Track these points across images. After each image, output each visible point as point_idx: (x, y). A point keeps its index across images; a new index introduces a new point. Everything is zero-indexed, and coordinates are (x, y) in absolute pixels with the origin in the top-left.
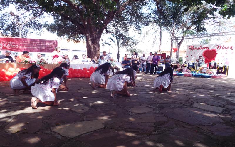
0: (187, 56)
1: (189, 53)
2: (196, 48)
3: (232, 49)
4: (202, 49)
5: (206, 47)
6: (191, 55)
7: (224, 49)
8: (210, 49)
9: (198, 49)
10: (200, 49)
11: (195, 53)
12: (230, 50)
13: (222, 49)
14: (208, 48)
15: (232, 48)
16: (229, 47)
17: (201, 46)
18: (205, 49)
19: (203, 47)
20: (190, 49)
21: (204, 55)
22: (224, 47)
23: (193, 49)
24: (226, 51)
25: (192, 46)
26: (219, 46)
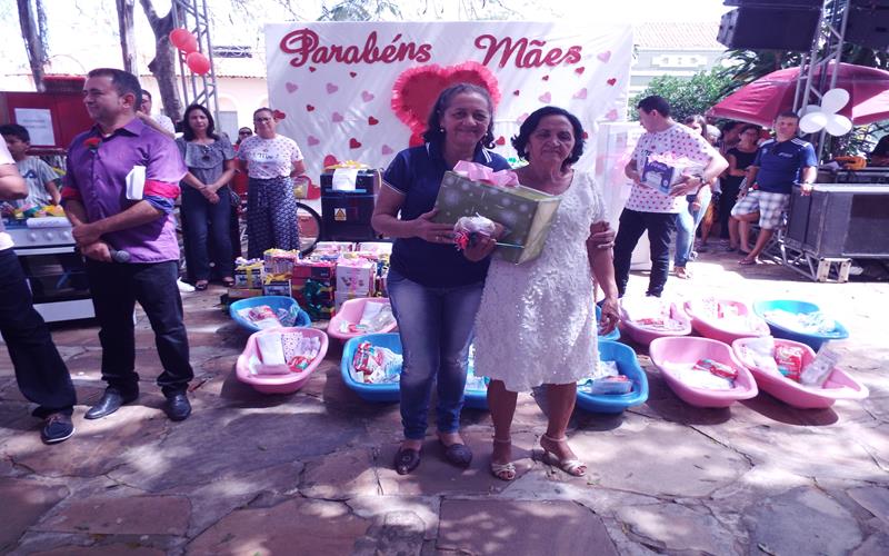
1: (291, 88)
2: (337, 50)
3: (578, 65)
4: (385, 58)
5: (412, 45)
6: (310, 108)
7: (527, 65)
8: (442, 60)
9: (355, 60)
10: (365, 56)
11: (331, 89)
12: (563, 72)
13: (518, 64)
14: (425, 49)
15: (578, 58)
16: (559, 51)
17: (373, 36)
18: (401, 56)
19: (390, 43)
20: (297, 59)
21: (401, 104)
22: (529, 49)
23: (314, 60)
24: (546, 78)
25: (306, 31)
26: (498, 43)
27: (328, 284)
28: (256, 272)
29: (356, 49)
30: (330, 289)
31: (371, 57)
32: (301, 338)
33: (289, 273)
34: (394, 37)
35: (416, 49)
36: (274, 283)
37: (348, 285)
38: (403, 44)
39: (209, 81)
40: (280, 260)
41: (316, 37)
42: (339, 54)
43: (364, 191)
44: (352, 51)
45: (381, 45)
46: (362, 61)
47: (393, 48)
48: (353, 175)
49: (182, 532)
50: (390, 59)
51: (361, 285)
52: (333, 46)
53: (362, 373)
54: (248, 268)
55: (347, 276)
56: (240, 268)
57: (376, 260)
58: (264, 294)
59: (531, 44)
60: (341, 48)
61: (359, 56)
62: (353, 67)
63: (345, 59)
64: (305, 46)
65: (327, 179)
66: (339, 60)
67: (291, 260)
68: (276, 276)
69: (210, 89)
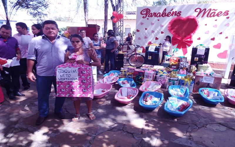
0: (138, 31)
1: (142, 24)
2: (155, 14)
3: (227, 16)
4: (168, 16)
6: (146, 29)
7: (210, 16)
8: (184, 16)
9: (160, 16)
10: (162, 15)
11: (152, 24)
12: (223, 18)
13: (207, 16)
14: (180, 13)
15: (228, 14)
16: (221, 12)
17: (165, 10)
18: (172, 15)
19: (170, 11)
20: (144, 16)
21: (171, 28)
22: (212, 12)
23: (149, 17)
24: (216, 20)
25: (148, 9)
26: (202, 10)
27: (142, 76)
28: (125, 72)
29: (160, 13)
30: (143, 78)
31: (164, 15)
32: (132, 90)
33: (133, 73)
34: (171, 10)
35: (177, 13)
36: (129, 75)
37: (147, 77)
38: (173, 12)
39: (122, 22)
40: (131, 69)
41: (150, 10)
42: (155, 15)
43: (157, 52)
44: (159, 14)
45: (167, 12)
46: (161, 16)
47: (170, 13)
48: (154, 47)
49: (95, 133)
50: (169, 16)
51: (151, 77)
52: (154, 13)
53: (145, 101)
54: (123, 71)
55: (147, 75)
56: (121, 70)
57: (156, 71)
58: (126, 77)
59: (213, 10)
60: (156, 13)
61: (161, 15)
62: (159, 18)
63: (157, 16)
64: (147, 13)
65: (147, 48)
66: (155, 16)
67: (134, 70)
68: (129, 73)
69: (122, 25)
